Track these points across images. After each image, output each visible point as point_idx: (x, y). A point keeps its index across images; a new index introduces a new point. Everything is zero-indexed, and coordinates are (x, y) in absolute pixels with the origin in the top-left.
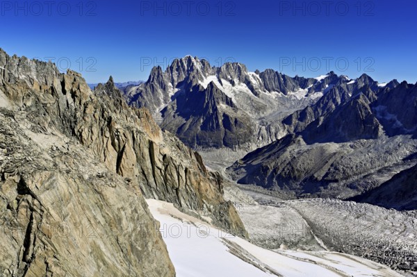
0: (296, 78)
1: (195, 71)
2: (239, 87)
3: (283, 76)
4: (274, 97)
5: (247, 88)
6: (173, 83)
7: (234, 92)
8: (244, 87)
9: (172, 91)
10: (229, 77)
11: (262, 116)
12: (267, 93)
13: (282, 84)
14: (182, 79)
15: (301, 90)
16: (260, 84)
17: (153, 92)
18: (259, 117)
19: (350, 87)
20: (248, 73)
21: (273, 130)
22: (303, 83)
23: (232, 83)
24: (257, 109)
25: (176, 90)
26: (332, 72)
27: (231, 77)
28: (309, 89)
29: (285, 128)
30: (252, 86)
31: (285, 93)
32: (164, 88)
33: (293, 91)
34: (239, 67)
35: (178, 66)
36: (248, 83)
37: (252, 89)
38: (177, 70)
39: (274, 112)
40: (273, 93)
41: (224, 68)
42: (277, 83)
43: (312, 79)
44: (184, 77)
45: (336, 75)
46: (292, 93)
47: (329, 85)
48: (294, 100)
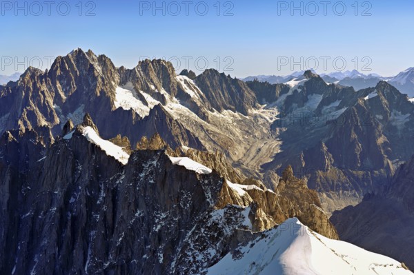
1: (100, 80)
2: (174, 106)
3: (235, 81)
4: (230, 121)
10: (152, 87)
11: (235, 159)
12: (216, 113)
16: (201, 97)
18: (231, 162)
20: (178, 79)
23: (161, 99)
27: (156, 87)
31: (243, 111)
33: (255, 107)
40: (225, 111)
41: (140, 74)
42: (228, 95)
46: (255, 112)
48: (264, 124)
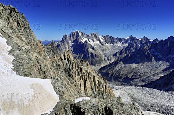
0: (117, 38)
1: (79, 36)
2: (96, 42)
3: (113, 38)
4: (109, 46)
5: (99, 42)
6: (71, 41)
7: (94, 44)
8: (98, 42)
9: (71, 44)
10: (92, 38)
11: (105, 53)
12: (107, 44)
13: (112, 40)
14: (74, 40)
15: (119, 43)
16: (104, 41)
17: (64, 45)
19: (139, 42)
20: (99, 37)
21: (110, 59)
22: (120, 40)
23: (93, 41)
24: (103, 50)
25: (72, 44)
26: (131, 36)
28: (123, 43)
29: (114, 58)
30: (101, 42)
31: (113, 44)
32: (68, 43)
33: (116, 43)
34: (96, 35)
35: (73, 34)
36: (99, 41)
37: (101, 43)
38: (73, 36)
39: (110, 51)
40: (109, 44)
41: (90, 35)
42: (110, 40)
43: (124, 38)
44: (75, 39)
45: (133, 37)
46: (116, 44)
47: (130, 41)
48: (117, 47)
